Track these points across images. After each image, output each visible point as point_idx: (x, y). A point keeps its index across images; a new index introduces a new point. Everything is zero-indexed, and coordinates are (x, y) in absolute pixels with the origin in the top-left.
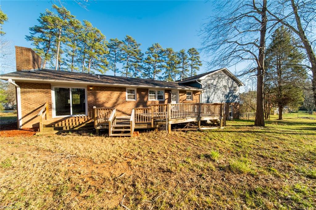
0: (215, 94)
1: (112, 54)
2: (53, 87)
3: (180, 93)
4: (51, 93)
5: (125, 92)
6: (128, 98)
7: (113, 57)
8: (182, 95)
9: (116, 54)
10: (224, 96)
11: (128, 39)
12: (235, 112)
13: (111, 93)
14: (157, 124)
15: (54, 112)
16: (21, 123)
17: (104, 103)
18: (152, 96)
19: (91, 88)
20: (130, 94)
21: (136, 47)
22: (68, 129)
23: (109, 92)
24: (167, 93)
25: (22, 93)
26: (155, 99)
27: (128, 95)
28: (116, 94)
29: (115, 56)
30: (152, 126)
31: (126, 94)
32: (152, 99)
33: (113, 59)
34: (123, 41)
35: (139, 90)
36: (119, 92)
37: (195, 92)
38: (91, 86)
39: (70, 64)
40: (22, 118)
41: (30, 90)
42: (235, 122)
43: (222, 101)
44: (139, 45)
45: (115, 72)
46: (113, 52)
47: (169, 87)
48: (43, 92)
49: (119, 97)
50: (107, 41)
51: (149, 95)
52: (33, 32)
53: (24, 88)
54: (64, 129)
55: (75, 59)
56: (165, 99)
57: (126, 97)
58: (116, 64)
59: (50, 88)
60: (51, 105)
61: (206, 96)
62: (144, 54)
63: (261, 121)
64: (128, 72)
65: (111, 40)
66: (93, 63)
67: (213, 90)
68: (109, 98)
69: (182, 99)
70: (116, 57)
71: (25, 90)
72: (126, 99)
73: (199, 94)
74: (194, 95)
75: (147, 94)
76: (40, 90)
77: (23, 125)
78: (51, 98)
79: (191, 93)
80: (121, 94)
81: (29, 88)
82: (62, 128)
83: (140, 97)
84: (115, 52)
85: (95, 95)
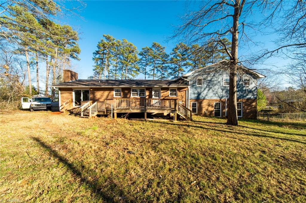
0: (209, 90)
1: (143, 60)
2: (74, 90)
3: (161, 90)
4: (72, 94)
5: (112, 91)
7: (144, 62)
8: (164, 92)
9: (146, 59)
10: (224, 91)
11: (154, 45)
12: (248, 111)
13: (104, 92)
14: (108, 112)
15: (74, 104)
16: (60, 108)
17: (99, 99)
18: (135, 93)
19: (91, 90)
20: (117, 92)
21: (162, 50)
23: (102, 92)
24: (148, 91)
25: (61, 93)
26: (137, 95)
27: (116, 94)
28: (106, 93)
29: (145, 62)
30: (105, 114)
31: (114, 93)
32: (135, 95)
33: (144, 64)
34: (150, 48)
35: (123, 89)
36: (108, 92)
37: (180, 89)
38: (92, 88)
39: (115, 72)
40: (61, 106)
41: (64, 92)
42: (246, 122)
43: (222, 97)
44: (164, 48)
45: (145, 74)
46: (144, 59)
48: (69, 93)
49: (108, 95)
51: (132, 92)
53: (62, 91)
54: (74, 113)
56: (146, 95)
57: (113, 95)
58: (146, 68)
59: (72, 91)
60: (72, 100)
61: (196, 92)
62: (169, 55)
64: (155, 73)
65: (143, 49)
66: (128, 70)
67: (206, 85)
68: (102, 96)
69: (164, 96)
70: (146, 63)
71: (62, 92)
72: (113, 96)
73: (186, 91)
74: (179, 91)
75: (130, 92)
76: (68, 92)
77: (61, 110)
78: (72, 96)
79: (175, 90)
80: (110, 93)
82: (73, 112)
83: (123, 95)
84: (146, 57)
85: (93, 94)
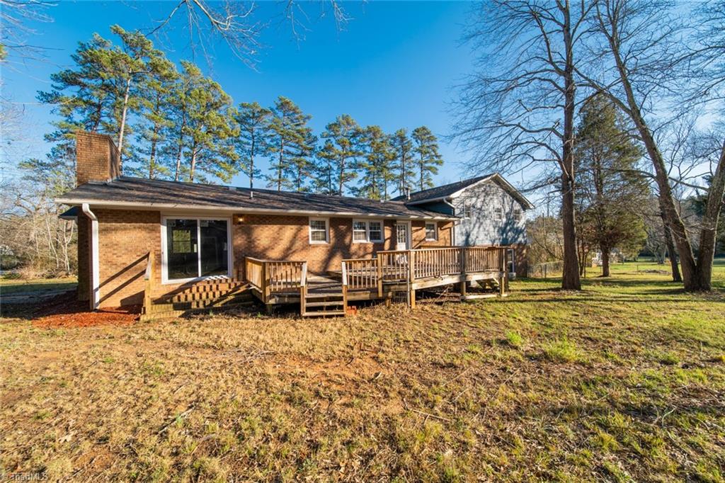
0: (479, 227)
1: (245, 137)
2: (164, 220)
3: (413, 226)
4: (160, 232)
5: (306, 227)
6: (313, 239)
7: (248, 144)
8: (417, 230)
9: (253, 137)
10: (496, 230)
11: (283, 105)
12: (519, 263)
13: (281, 229)
14: (389, 290)
15: (165, 271)
16: (98, 296)
17: (266, 249)
18: (359, 233)
19: (241, 220)
20: (316, 230)
21: (302, 122)
22: (201, 306)
23: (276, 227)
24: (389, 226)
25: (101, 231)
26: (366, 239)
27: (313, 233)
28: (289, 231)
29: (251, 142)
30: (380, 295)
31: (309, 230)
32: (359, 239)
33: (248, 147)
34: (272, 109)
35: (335, 222)
36: (294, 227)
37: (441, 224)
38: (241, 215)
40: (100, 287)
41: (118, 225)
42: (522, 283)
43: (494, 241)
44: (308, 118)
45: (252, 176)
46: (246, 133)
47: (395, 215)
48: (145, 228)
49: (295, 237)
50: (234, 108)
51: (354, 231)
52: (59, 84)
53: (106, 222)
54: (194, 306)
55: (159, 147)
56: (386, 238)
57: (308, 236)
58: (253, 159)
59: (159, 222)
60: (159, 256)
61: (464, 230)
62: (319, 137)
63: (573, 279)
64: (282, 177)
65: (243, 106)
66: (201, 157)
67: (475, 218)
68: (276, 240)
69: (417, 239)
70: (253, 145)
71: (108, 225)
72: (308, 240)
73: (450, 228)
74: (441, 229)
75: (349, 230)
76: (138, 225)
77: (100, 302)
78: (160, 241)
79: (433, 225)
80: (299, 230)
81: (116, 222)
82: (190, 304)
83: (336, 236)
84: (252, 131)
85: (248, 232)
